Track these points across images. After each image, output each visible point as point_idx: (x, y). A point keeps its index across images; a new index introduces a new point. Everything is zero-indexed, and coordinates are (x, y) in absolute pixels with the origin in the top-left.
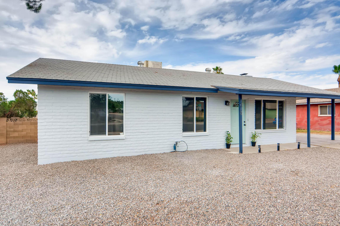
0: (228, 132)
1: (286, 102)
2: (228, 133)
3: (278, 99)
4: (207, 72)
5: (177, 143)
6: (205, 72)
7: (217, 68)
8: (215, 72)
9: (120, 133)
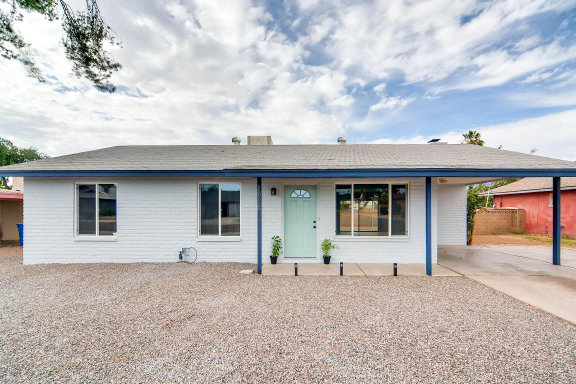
0: (278, 237)
1: (410, 186)
2: (278, 239)
3: (390, 182)
4: (339, 143)
5: (184, 250)
6: (336, 143)
7: (471, 133)
8: (467, 140)
9: (114, 233)
